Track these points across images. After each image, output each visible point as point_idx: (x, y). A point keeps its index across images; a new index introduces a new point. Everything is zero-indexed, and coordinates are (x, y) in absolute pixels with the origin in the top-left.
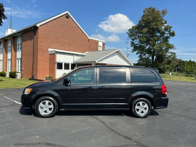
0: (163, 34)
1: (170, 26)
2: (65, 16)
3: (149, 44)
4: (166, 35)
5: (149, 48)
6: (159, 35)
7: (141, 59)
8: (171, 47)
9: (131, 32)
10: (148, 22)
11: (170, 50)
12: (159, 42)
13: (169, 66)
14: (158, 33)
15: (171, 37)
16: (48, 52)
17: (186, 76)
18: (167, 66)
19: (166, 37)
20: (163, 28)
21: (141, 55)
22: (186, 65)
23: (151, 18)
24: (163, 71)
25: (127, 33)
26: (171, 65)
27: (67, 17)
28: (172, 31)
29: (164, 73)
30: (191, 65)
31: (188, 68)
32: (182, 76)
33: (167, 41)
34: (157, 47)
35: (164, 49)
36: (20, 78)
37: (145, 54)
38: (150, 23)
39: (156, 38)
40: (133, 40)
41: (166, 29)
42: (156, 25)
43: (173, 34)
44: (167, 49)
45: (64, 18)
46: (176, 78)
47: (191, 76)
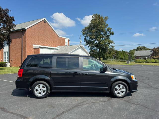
0: (106, 33)
1: (111, 28)
2: (43, 21)
3: (97, 40)
4: (108, 34)
5: (97, 42)
6: (103, 34)
7: (92, 50)
8: (112, 42)
9: (84, 31)
10: (96, 25)
11: (111, 44)
12: (103, 39)
13: (110, 55)
14: (103, 32)
15: (111, 36)
16: (33, 47)
17: (121, 61)
18: (109, 55)
19: (108, 35)
20: (106, 29)
21: (91, 48)
22: (120, 54)
23: (98, 22)
24: (105, 58)
25: (82, 32)
26: (111, 54)
27: (45, 22)
28: (112, 32)
29: (106, 60)
30: (124, 54)
31: (121, 56)
32: (119, 61)
33: (109, 38)
34: (103, 42)
35: (106, 43)
36: (9, 66)
37: (94, 47)
38: (97, 25)
39: (101, 36)
40: (86, 37)
41: (108, 30)
42: (101, 27)
43: (112, 34)
44: (108, 43)
45: (43, 23)
46: (115, 63)
47: (124, 61)
